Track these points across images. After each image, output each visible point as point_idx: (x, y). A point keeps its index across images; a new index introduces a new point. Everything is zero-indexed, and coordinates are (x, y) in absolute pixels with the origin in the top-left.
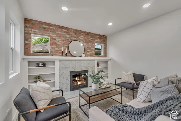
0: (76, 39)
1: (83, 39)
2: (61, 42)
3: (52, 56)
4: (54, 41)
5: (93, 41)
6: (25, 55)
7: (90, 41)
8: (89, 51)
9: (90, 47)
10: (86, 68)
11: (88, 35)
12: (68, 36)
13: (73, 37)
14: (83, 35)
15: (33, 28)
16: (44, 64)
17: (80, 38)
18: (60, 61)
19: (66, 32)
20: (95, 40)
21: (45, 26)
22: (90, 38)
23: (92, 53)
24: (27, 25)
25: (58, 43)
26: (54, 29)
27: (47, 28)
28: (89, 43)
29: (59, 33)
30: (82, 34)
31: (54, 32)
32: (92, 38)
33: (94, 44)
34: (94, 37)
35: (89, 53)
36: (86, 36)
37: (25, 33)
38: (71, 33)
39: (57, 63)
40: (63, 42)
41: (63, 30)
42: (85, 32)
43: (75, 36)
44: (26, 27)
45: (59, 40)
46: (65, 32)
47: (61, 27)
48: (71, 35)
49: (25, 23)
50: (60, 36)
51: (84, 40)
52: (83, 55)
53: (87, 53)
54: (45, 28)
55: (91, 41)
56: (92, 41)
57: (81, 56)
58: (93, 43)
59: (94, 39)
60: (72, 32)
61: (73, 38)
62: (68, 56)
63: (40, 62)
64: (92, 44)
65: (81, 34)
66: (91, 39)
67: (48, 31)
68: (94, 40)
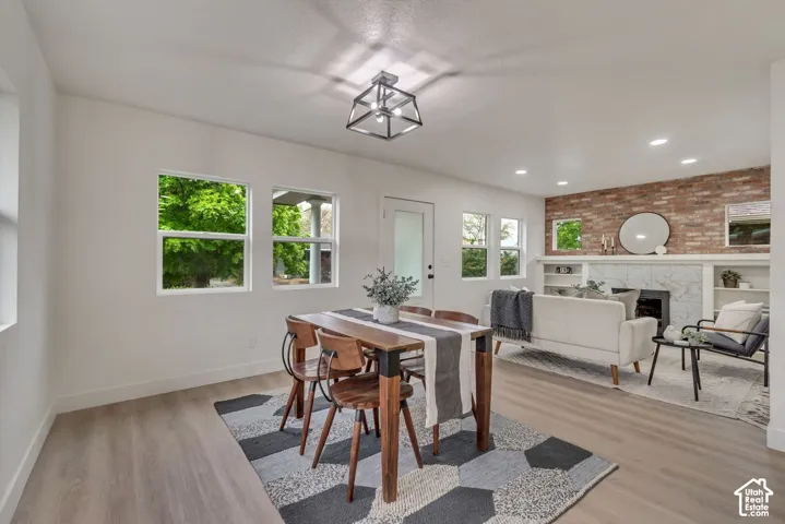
0: (642, 208)
1: (669, 203)
2: (602, 223)
3: (585, 254)
4: (590, 224)
5: (714, 201)
6: (546, 254)
7: (697, 203)
8: (694, 234)
9: (700, 221)
10: (662, 284)
11: (691, 186)
12: (620, 207)
13: (635, 205)
14: (668, 193)
15: (554, 211)
16: (570, 270)
17: (656, 203)
18: (592, 264)
19: (616, 199)
20: (726, 195)
21: (573, 201)
22: (699, 194)
23: (708, 238)
24: (549, 208)
25: (597, 228)
26: (588, 202)
27: (577, 204)
28: (695, 209)
29: (599, 205)
30: (663, 190)
31: (588, 206)
32: (706, 193)
33: (716, 210)
34: (719, 187)
35: (692, 241)
36: (682, 191)
37: (547, 221)
38: (628, 198)
39: (585, 269)
40: (608, 223)
41: (608, 196)
42: (676, 183)
43: (640, 201)
44: (547, 211)
45: (598, 221)
46: (612, 200)
47: (603, 193)
48: (629, 201)
49: (546, 205)
50: (600, 212)
51: (671, 206)
52: (661, 249)
53: (685, 241)
54: (573, 204)
55: (701, 204)
56: (707, 202)
57: (654, 253)
58: (715, 206)
59: (718, 192)
60: (631, 194)
61: (635, 209)
62: (621, 254)
63: (563, 266)
64: (706, 211)
65: (659, 191)
66: (707, 196)
67: (577, 208)
68: (718, 196)
